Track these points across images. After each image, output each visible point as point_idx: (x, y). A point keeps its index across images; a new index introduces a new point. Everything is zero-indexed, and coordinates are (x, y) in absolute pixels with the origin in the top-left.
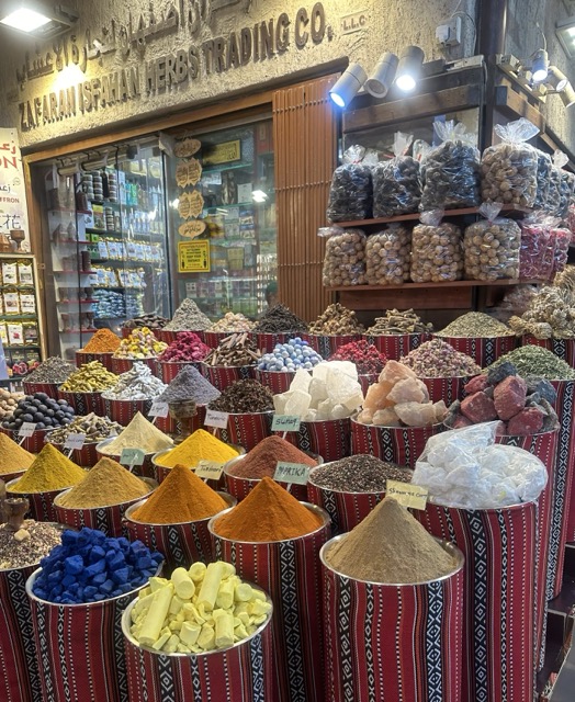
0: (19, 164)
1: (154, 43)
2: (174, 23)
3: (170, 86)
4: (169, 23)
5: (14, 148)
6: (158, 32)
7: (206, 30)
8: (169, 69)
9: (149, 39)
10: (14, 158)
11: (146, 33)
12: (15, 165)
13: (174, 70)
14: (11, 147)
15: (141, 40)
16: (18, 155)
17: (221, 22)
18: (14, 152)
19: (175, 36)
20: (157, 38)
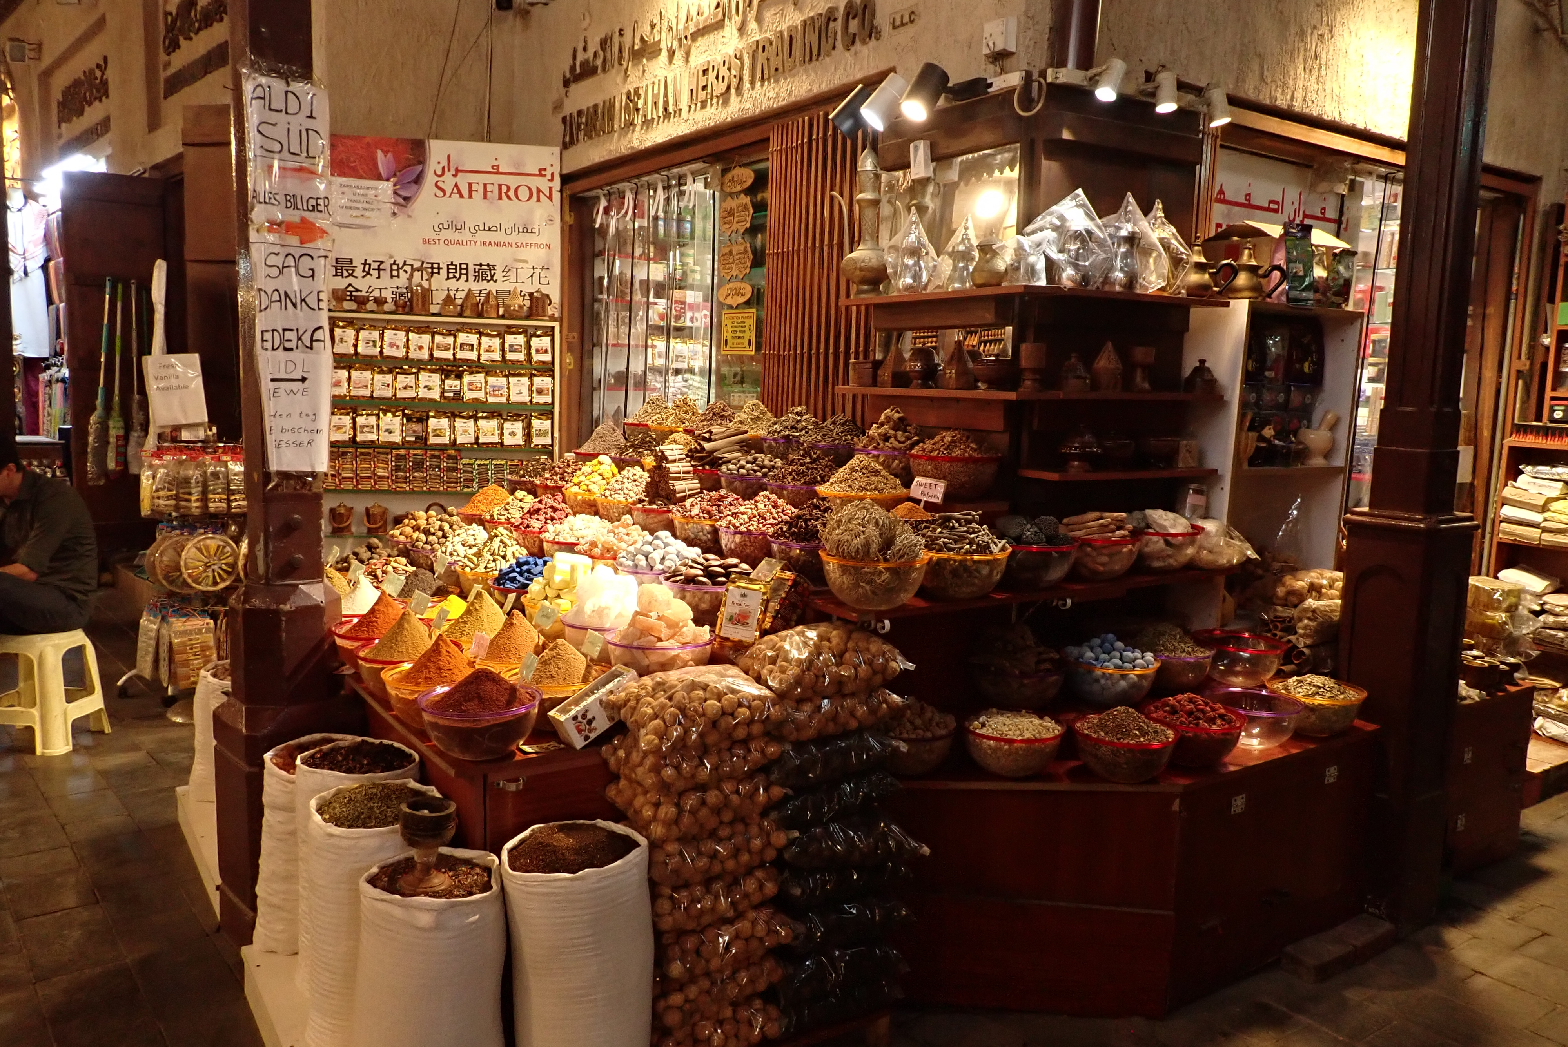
0: (556, 196)
1: (700, 41)
2: (720, 16)
3: (712, 99)
4: (716, 15)
5: (552, 174)
6: (704, 28)
7: (752, 25)
8: (712, 75)
9: (695, 36)
10: (551, 188)
11: (692, 29)
12: (550, 198)
13: (717, 78)
14: (548, 174)
15: (686, 37)
16: (557, 184)
17: (768, 15)
18: (552, 180)
19: (721, 34)
20: (703, 35)
